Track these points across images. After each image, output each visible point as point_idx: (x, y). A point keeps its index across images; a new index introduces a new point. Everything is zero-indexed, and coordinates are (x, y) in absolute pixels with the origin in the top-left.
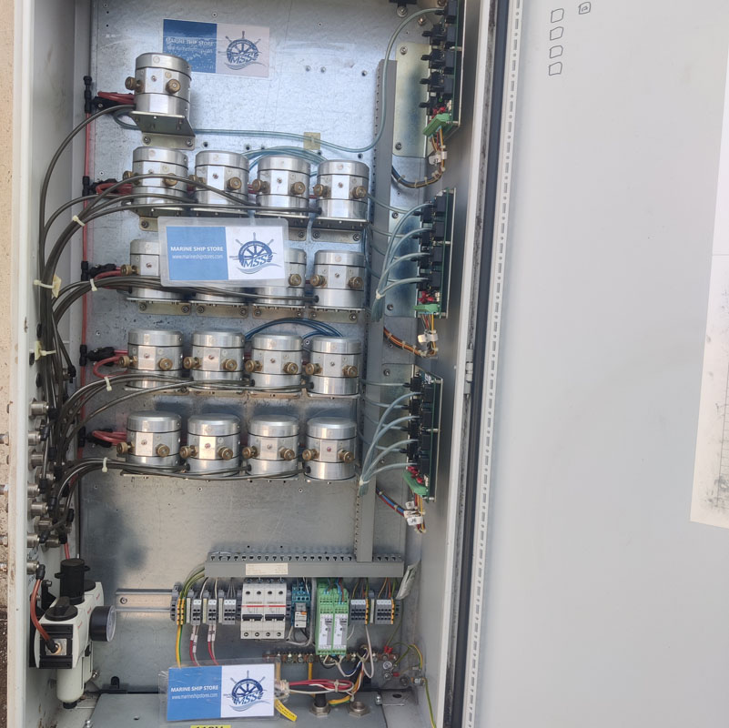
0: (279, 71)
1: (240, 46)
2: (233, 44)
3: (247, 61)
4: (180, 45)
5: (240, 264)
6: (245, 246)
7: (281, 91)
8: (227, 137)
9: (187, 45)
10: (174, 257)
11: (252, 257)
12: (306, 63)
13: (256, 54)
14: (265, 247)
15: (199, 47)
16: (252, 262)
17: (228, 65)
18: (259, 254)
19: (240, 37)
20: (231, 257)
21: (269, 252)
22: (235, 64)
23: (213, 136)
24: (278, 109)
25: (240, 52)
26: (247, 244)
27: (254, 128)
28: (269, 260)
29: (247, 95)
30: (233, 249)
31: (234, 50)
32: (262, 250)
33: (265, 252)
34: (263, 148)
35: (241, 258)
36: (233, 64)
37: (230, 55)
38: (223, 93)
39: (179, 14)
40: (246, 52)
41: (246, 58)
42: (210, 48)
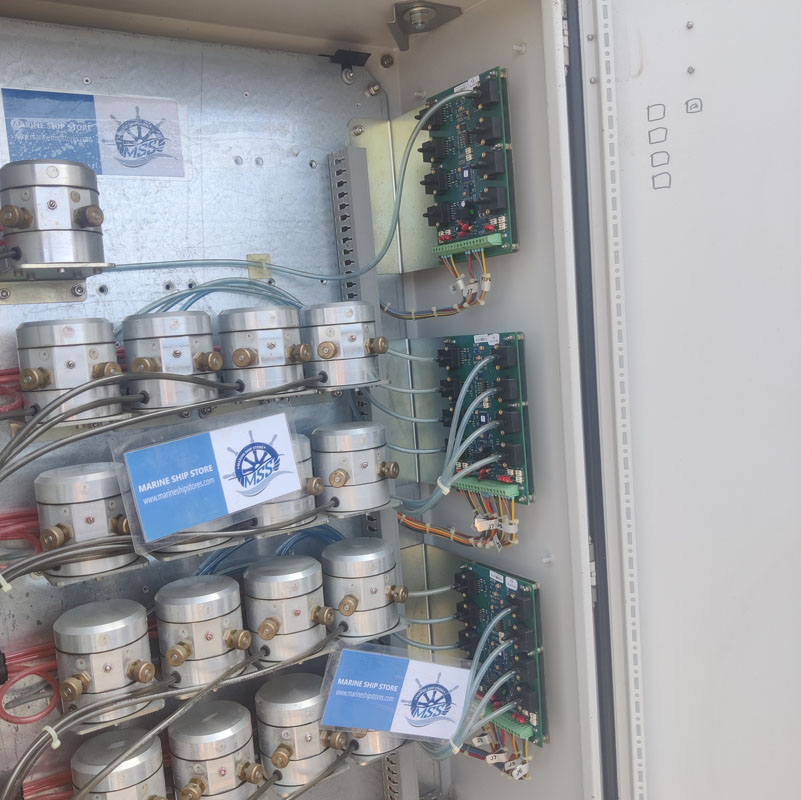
0: (198, 166)
1: (134, 131)
2: (124, 126)
3: (149, 153)
4: (37, 131)
5: (239, 484)
6: (241, 456)
7: (205, 197)
8: (135, 274)
9: (48, 131)
10: (146, 501)
11: (253, 470)
12: (236, 153)
13: (162, 142)
14: (269, 450)
15: (69, 134)
16: (254, 476)
17: (120, 160)
18: (261, 462)
19: (133, 116)
20: (225, 477)
21: (274, 455)
22: (132, 158)
23: (113, 275)
24: (205, 224)
25: (137, 139)
26: (243, 451)
27: (174, 257)
28: (276, 468)
29: (156, 205)
30: (226, 464)
31: (127, 137)
32: (265, 455)
33: (269, 456)
34: (190, 286)
35: (240, 475)
36: (128, 158)
37: (122, 146)
38: (119, 205)
39: (29, 79)
40: (145, 139)
41: (147, 149)
42: (88, 135)
